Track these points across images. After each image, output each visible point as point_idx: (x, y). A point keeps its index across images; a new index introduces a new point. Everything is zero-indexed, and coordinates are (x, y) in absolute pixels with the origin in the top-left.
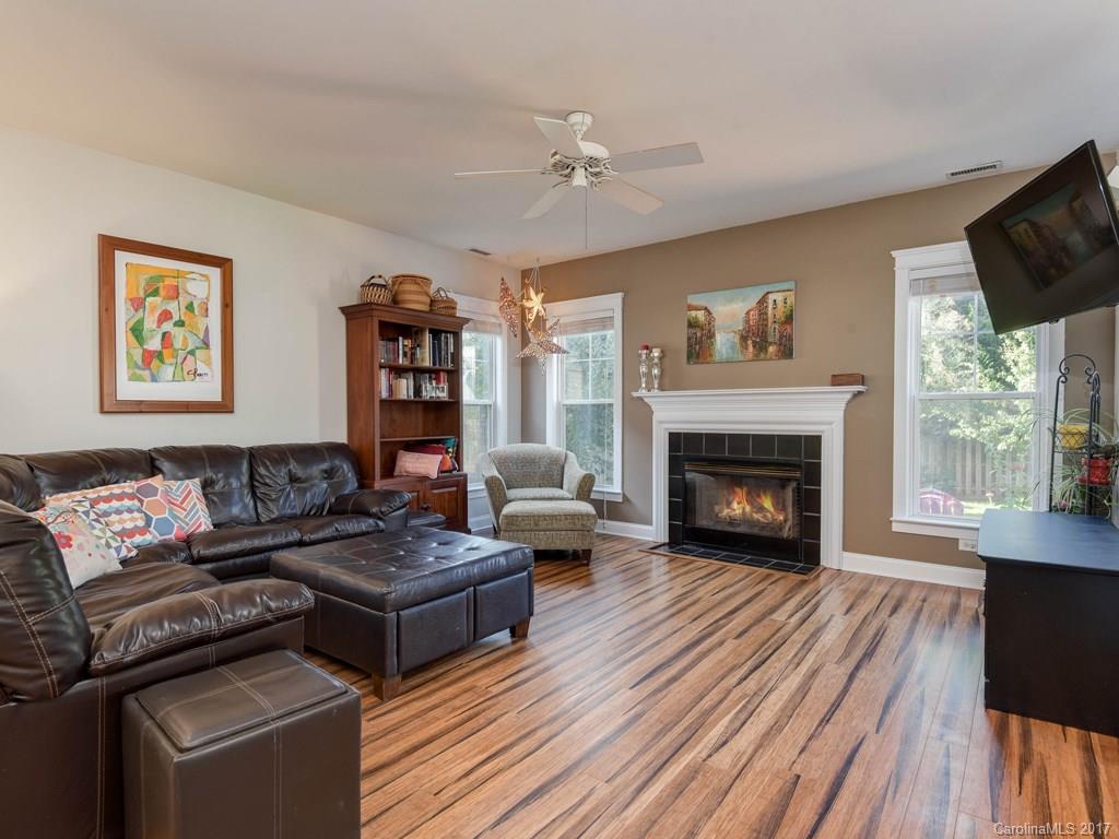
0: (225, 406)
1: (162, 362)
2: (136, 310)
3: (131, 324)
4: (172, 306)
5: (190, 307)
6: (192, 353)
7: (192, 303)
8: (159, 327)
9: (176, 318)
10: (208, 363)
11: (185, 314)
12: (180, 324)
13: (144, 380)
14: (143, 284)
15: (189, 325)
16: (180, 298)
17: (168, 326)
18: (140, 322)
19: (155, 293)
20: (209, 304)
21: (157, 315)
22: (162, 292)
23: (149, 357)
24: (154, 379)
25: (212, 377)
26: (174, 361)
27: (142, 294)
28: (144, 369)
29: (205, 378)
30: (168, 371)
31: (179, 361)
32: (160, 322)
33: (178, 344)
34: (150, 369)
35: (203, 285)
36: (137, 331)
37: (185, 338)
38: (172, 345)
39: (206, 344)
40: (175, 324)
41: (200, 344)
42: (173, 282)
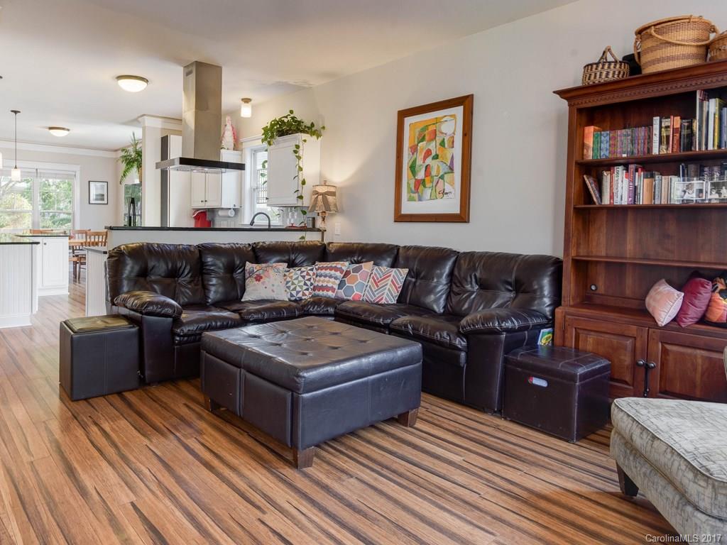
0: (462, 217)
1: (425, 186)
2: (413, 154)
3: (410, 164)
4: (432, 146)
5: (442, 144)
6: (442, 177)
7: (444, 139)
8: (424, 162)
9: (433, 154)
10: (452, 184)
11: (439, 148)
12: (436, 157)
13: (415, 201)
14: (417, 134)
15: (442, 157)
16: (437, 138)
17: (429, 161)
18: (415, 162)
19: (423, 139)
20: (455, 136)
21: (423, 154)
22: (427, 138)
23: (420, 184)
24: (420, 200)
25: (454, 194)
26: (431, 185)
27: (416, 143)
28: (415, 193)
29: (450, 195)
30: (427, 192)
31: (434, 185)
32: (425, 158)
33: (434, 173)
34: (417, 192)
35: (451, 122)
36: (413, 168)
37: (438, 167)
38: (430, 173)
39: (451, 169)
40: (433, 158)
41: (447, 170)
42: (431, 128)
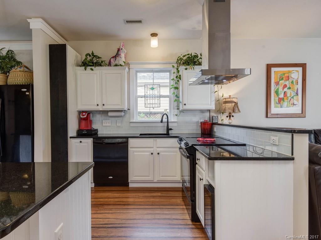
0: (302, 115)
1: (284, 101)
2: (277, 86)
3: (275, 90)
4: (287, 83)
5: (292, 82)
6: (293, 97)
7: (293, 81)
8: (283, 90)
9: (288, 86)
10: (298, 100)
11: (291, 85)
12: (289, 88)
13: (278, 108)
14: (279, 77)
15: (292, 88)
16: (289, 80)
17: (286, 89)
18: (278, 89)
19: (282, 79)
20: (298, 80)
21: (282, 86)
22: (284, 79)
23: (280, 100)
24: (281, 107)
25: (299, 105)
26: (287, 100)
27: (278, 80)
28: (278, 104)
29: (296, 106)
30: (285, 104)
31: (289, 100)
32: (283, 88)
33: (288, 95)
34: (280, 104)
35: (297, 73)
36: (277, 92)
37: (291, 93)
38: (287, 96)
39: (297, 94)
40: (288, 89)
41: (295, 94)
42: (286, 75)
